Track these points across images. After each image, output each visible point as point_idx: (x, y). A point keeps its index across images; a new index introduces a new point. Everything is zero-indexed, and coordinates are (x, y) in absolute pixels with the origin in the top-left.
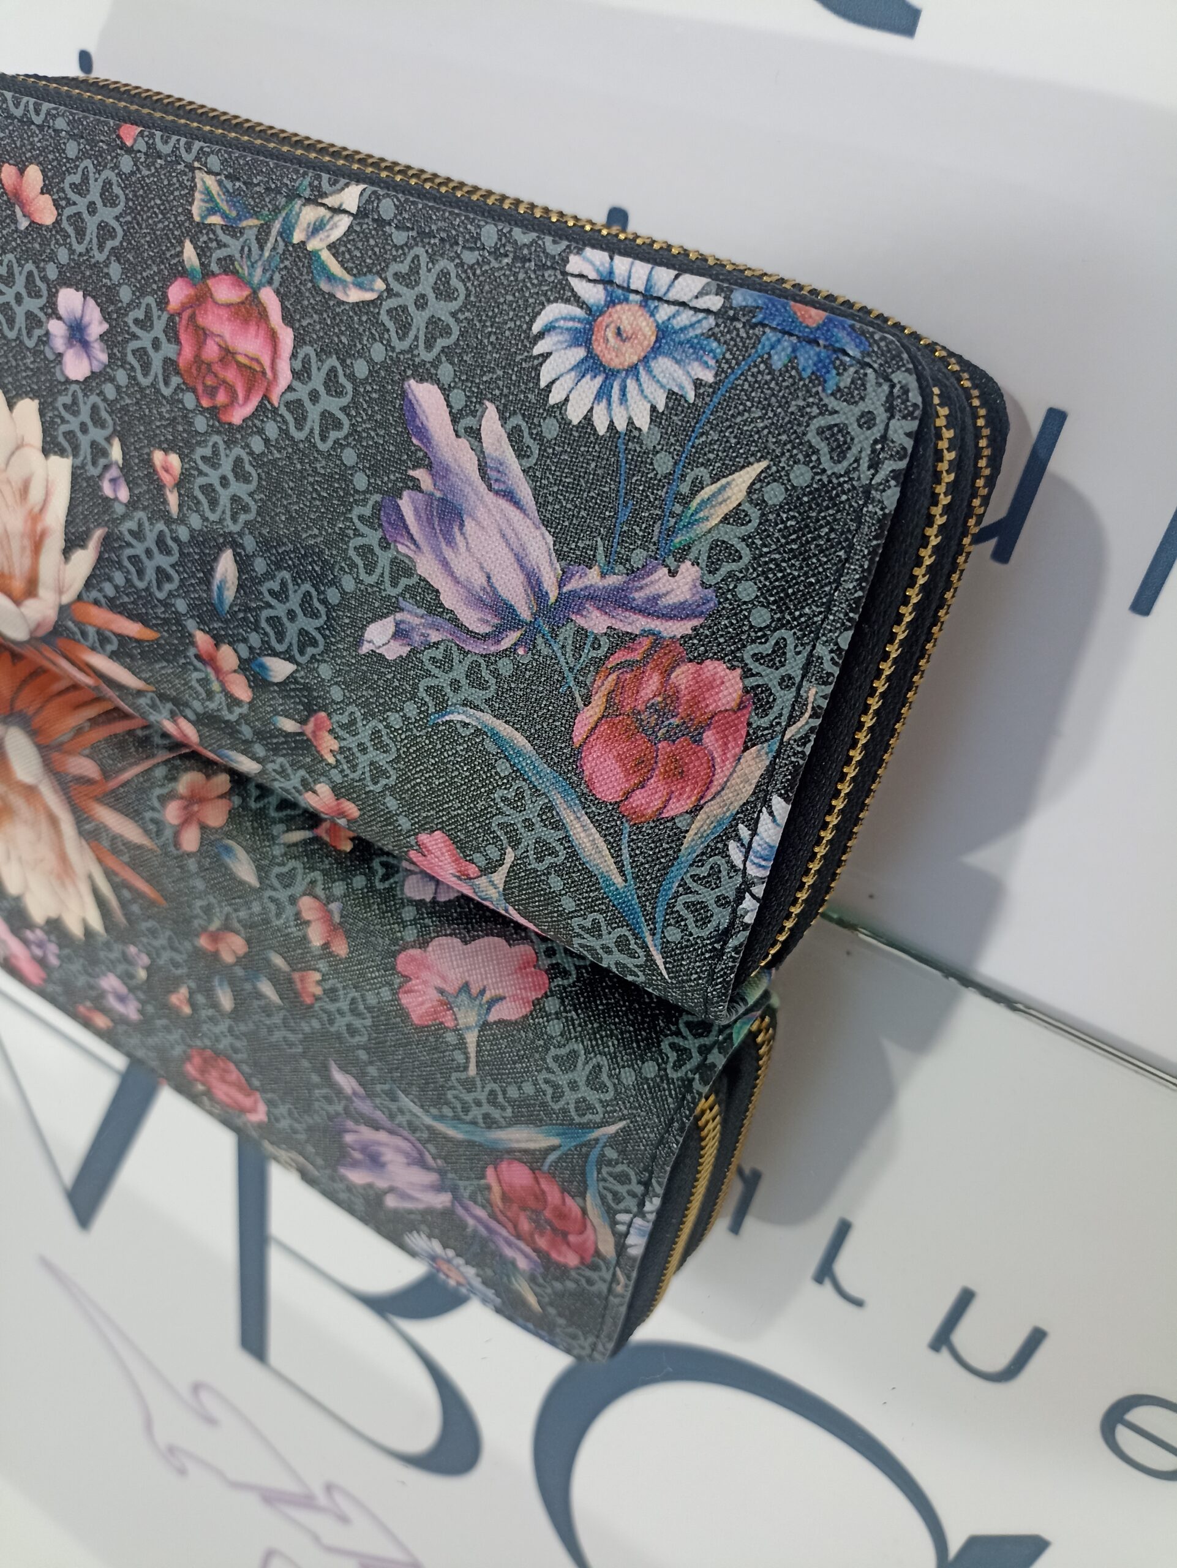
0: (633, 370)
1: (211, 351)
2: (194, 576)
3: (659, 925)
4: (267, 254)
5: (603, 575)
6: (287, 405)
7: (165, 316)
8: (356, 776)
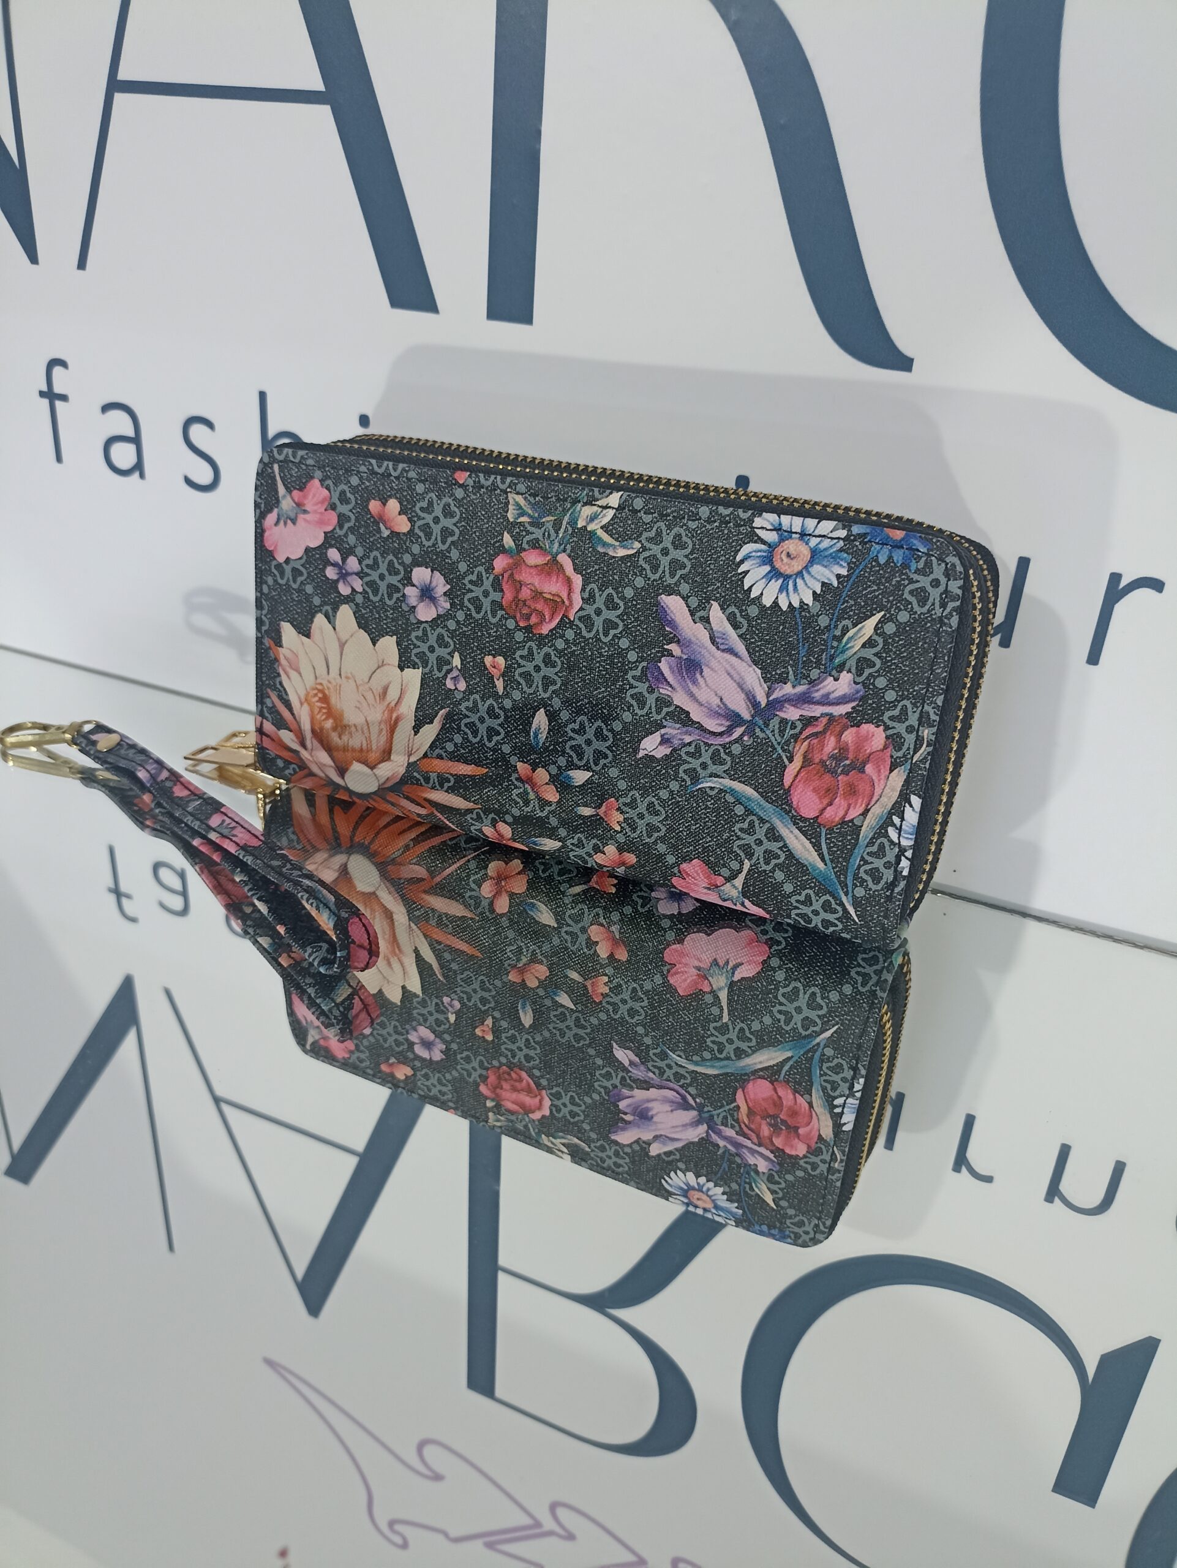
0: (800, 574)
1: (525, 593)
2: (516, 729)
3: (850, 889)
4: (561, 535)
5: (794, 687)
6: (580, 619)
7: (492, 577)
8: (635, 835)
